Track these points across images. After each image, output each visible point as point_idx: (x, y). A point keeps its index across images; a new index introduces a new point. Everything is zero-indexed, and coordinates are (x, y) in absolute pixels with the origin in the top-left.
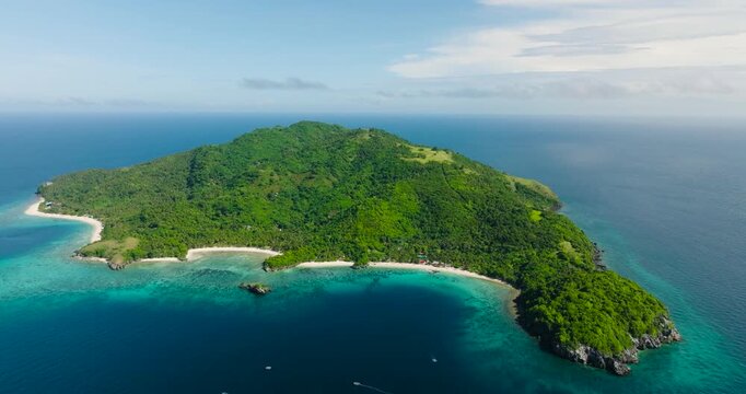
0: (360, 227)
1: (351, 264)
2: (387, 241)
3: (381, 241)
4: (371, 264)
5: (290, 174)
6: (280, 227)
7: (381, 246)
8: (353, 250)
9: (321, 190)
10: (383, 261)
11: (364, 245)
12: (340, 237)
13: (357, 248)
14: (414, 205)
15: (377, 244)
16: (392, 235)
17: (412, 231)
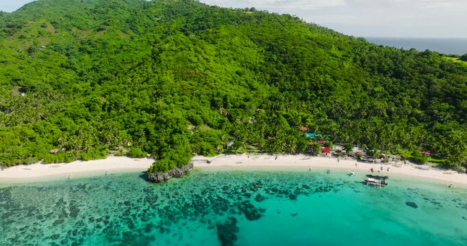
0: (168, 78)
1: (146, 163)
2: (225, 106)
3: (214, 105)
4: (198, 162)
5: (74, 30)
6: (23, 90)
7: (215, 116)
8: (151, 127)
9: (113, 42)
10: (228, 151)
11: (179, 114)
12: (126, 100)
13: (160, 123)
14: (254, 55)
15: (207, 111)
16: (232, 95)
17: (265, 91)
